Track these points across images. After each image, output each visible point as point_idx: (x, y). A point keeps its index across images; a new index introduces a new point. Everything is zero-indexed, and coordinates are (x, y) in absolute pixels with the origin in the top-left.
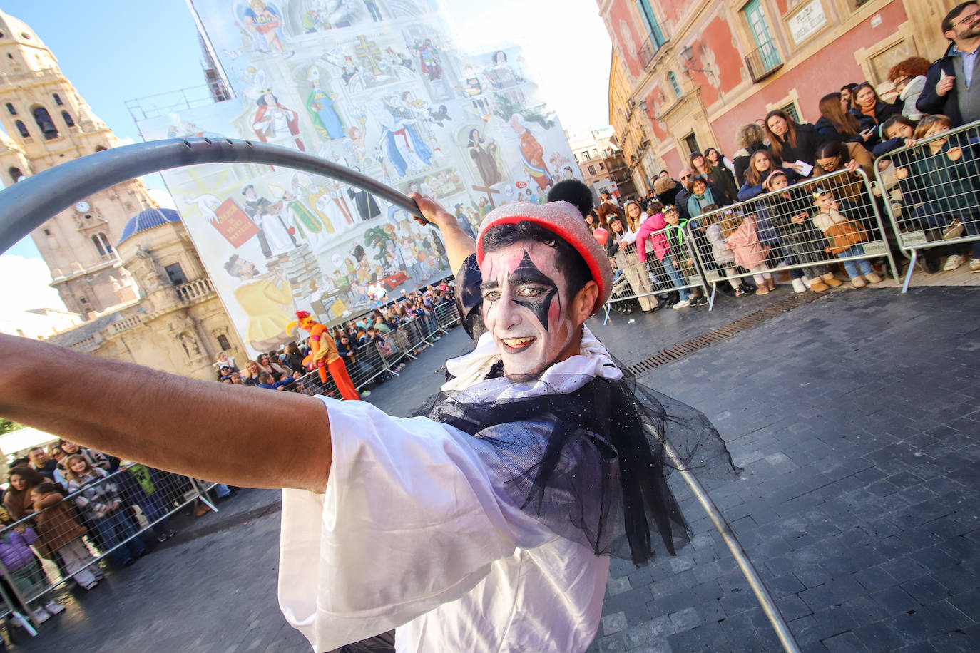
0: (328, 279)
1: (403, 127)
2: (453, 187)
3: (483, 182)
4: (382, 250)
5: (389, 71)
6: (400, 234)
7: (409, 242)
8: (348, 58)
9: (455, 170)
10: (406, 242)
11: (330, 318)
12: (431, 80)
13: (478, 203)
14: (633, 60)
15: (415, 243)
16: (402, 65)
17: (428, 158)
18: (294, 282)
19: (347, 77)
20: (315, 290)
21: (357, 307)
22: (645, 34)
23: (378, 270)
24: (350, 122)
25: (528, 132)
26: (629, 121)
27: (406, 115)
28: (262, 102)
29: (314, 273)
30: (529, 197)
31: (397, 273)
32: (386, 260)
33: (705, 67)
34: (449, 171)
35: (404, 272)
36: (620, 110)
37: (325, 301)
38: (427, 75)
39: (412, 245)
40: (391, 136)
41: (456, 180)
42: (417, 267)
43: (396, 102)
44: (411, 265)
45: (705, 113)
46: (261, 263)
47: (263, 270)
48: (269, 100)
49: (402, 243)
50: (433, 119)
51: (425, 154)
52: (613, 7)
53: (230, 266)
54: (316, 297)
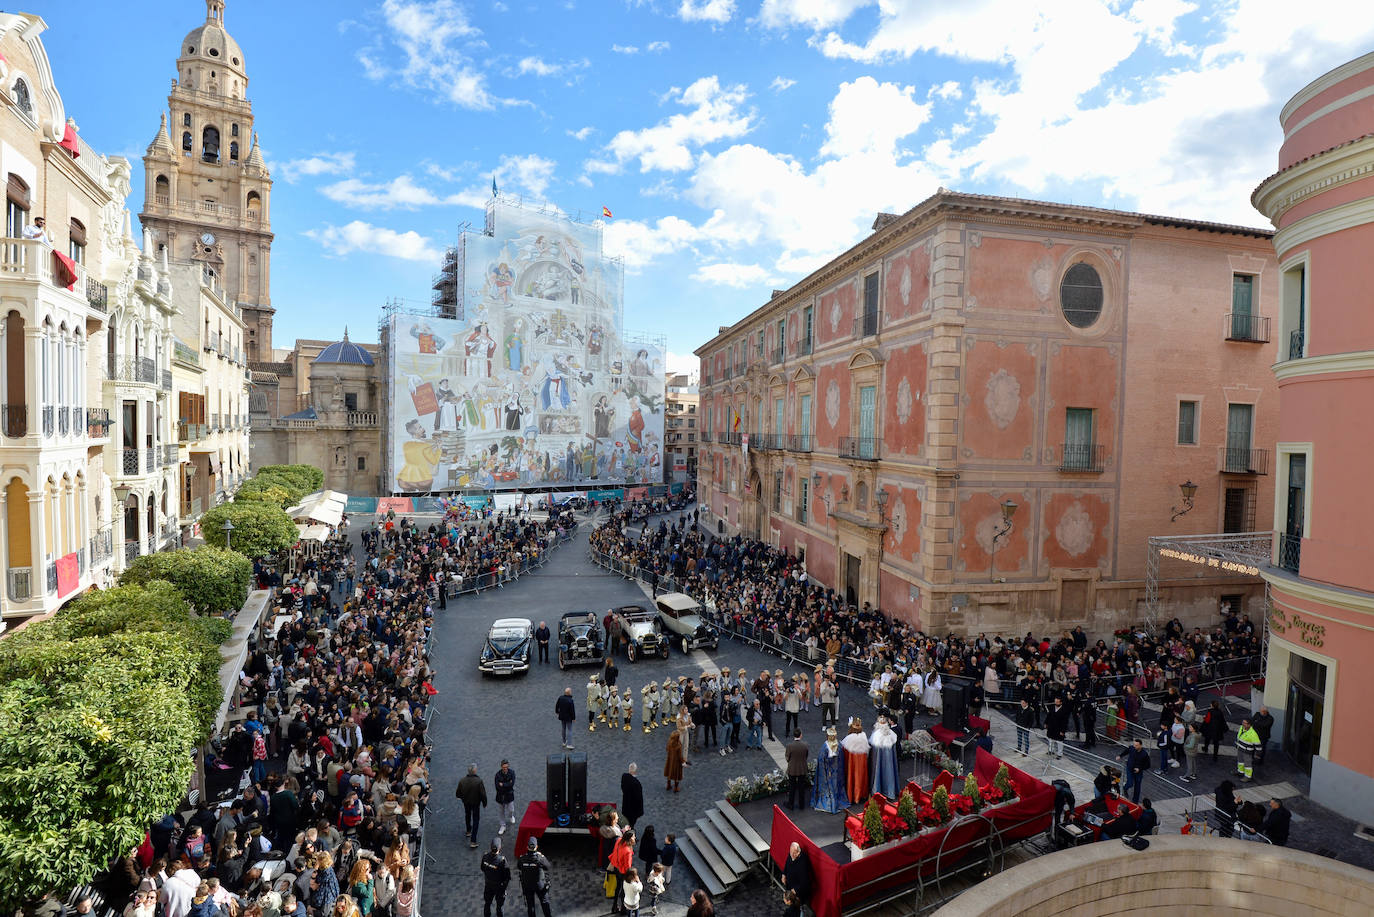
0: (467, 458)
1: (559, 378)
2: (573, 429)
4: (509, 453)
5: (567, 338)
6: (525, 447)
8: (544, 321)
9: (580, 418)
10: (527, 454)
11: (456, 484)
12: (591, 354)
13: (585, 446)
15: (533, 457)
17: (566, 404)
18: (445, 452)
19: (538, 333)
20: (455, 462)
21: (477, 484)
23: (501, 465)
24: (527, 363)
25: (640, 410)
27: (565, 371)
28: (478, 330)
29: (460, 450)
30: (620, 455)
31: (512, 471)
32: (509, 460)
34: (576, 418)
35: (517, 473)
37: (458, 471)
38: (590, 350)
39: (531, 457)
40: (549, 381)
41: (578, 425)
43: (562, 360)
46: (430, 431)
47: (429, 436)
48: (483, 330)
49: (524, 454)
50: (581, 379)
51: (565, 401)
53: (410, 426)
54: (454, 467)
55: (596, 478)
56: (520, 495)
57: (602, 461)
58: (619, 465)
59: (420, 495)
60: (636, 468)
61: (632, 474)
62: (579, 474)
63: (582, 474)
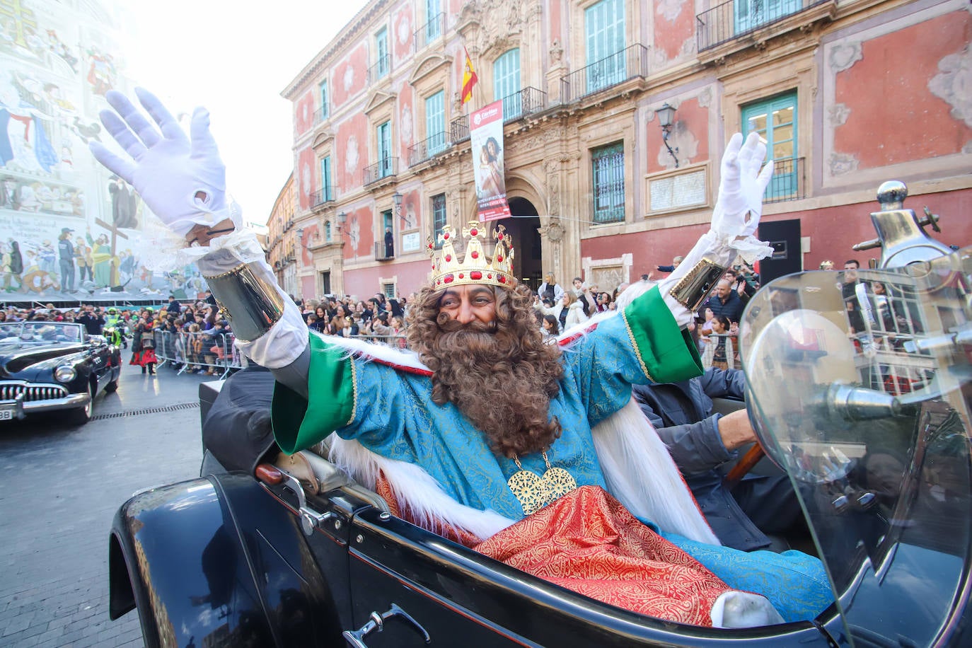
1: (29, 116)
2: (69, 209)
3: (112, 220)
5: (40, 51)
9: (81, 193)
12: (95, 93)
13: (95, 239)
14: (304, 196)
16: (63, 57)
17: (49, 164)
22: (320, 187)
26: (285, 232)
27: (41, 106)
33: (351, 232)
34: (73, 190)
36: (280, 220)
38: (91, 85)
40: (6, 117)
41: (77, 203)
43: (36, 88)
45: (342, 263)
50: (77, 129)
51: (47, 157)
52: (304, 151)
55: (120, 289)
60: (187, 278)
61: (180, 285)
62: (87, 281)
63: (94, 282)
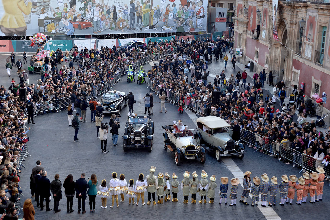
0: (52, 10)
4: (85, 6)
7: (100, 8)
10: (98, 7)
11: (44, 30)
13: (144, 1)
15: (103, 10)
18: (34, 4)
20: (43, 13)
21: (60, 31)
23: (78, 16)
29: (46, 4)
30: (173, 8)
31: (87, 21)
32: (85, 12)
33: (251, 17)
35: (91, 22)
37: (46, 21)
39: (101, 10)
42: (99, 22)
44: (96, 20)
45: (246, 32)
49: (97, 7)
54: (42, 17)
55: (152, 27)
56: (94, 40)
57: (158, 14)
58: (171, 17)
59: (18, 38)
60: (185, 20)
61: (181, 24)
62: (140, 24)
63: (142, 24)
